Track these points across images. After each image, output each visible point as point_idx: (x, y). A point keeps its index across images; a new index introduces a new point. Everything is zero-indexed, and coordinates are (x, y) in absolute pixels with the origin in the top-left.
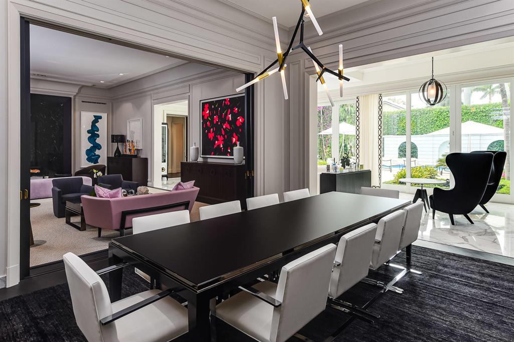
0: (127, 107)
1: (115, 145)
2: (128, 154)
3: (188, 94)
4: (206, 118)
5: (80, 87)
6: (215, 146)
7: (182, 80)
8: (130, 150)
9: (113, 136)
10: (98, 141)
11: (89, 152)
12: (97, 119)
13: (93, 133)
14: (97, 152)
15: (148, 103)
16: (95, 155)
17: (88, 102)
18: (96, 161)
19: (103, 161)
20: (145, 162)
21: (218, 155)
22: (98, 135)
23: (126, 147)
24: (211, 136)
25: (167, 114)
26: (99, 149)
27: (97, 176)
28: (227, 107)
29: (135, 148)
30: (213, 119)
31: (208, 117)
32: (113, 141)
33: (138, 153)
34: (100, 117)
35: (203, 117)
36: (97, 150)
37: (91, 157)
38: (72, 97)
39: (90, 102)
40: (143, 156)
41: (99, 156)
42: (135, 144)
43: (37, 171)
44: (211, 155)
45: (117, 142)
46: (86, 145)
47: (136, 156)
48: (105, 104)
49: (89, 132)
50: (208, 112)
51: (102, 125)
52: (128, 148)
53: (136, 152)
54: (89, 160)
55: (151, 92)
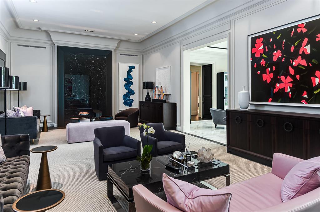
0: (156, 57)
1: (146, 91)
2: (157, 99)
3: (228, 32)
4: (257, 55)
5: (118, 41)
6: (275, 91)
7: (219, 18)
8: (159, 95)
9: (144, 83)
10: (132, 87)
11: (126, 97)
12: (131, 68)
13: (128, 81)
14: (132, 97)
15: (177, 50)
16: (130, 99)
17: (125, 55)
18: (130, 105)
19: (136, 105)
20: (174, 106)
21: (281, 102)
22: (132, 82)
23: (155, 93)
24: (267, 77)
25: (191, 63)
26: (133, 94)
27: (148, 134)
28: (301, 36)
29: (165, 93)
30: (271, 56)
31: (262, 54)
32: (144, 88)
33: (167, 98)
34: (133, 68)
35: (253, 55)
36: (131, 95)
37: (126, 101)
38: (113, 50)
39: (126, 55)
40: (171, 101)
41: (133, 100)
42: (164, 90)
43: (87, 114)
44: (268, 101)
45: (148, 88)
46: (123, 91)
47: (165, 101)
48: (137, 56)
49: (125, 80)
50: (262, 47)
51: (135, 74)
52: (157, 93)
53: (165, 97)
54: (126, 103)
55: (181, 39)
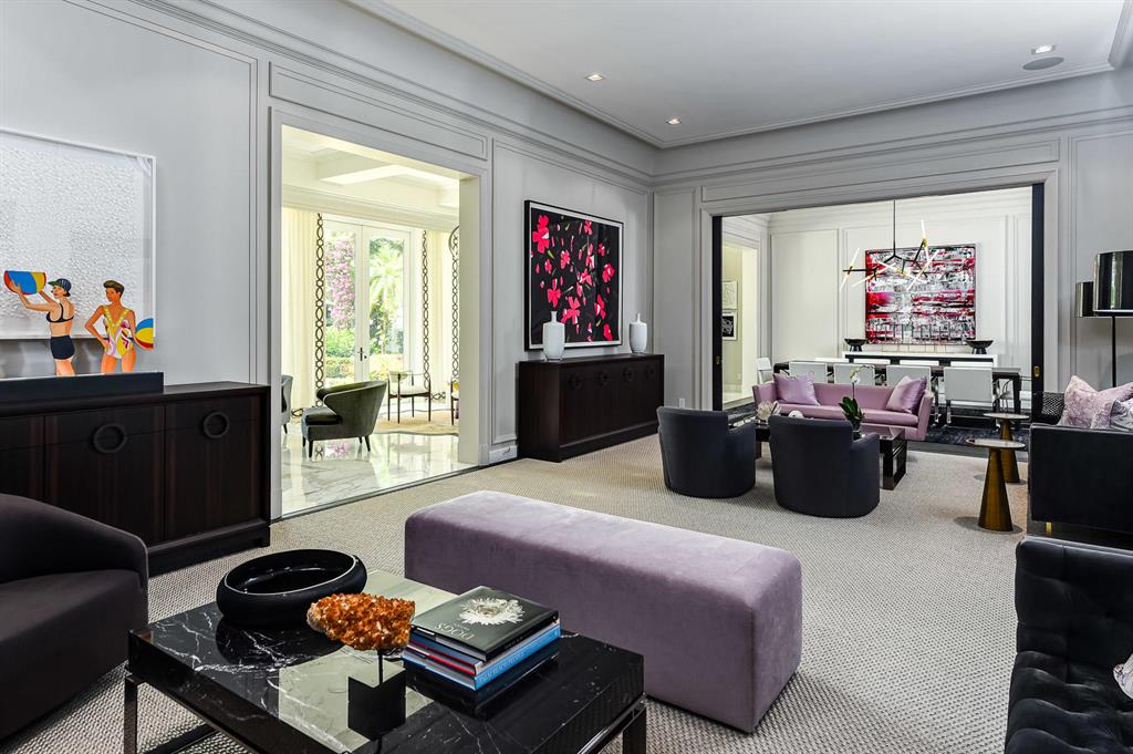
4: (542, 250)
30: (558, 258)
31: (546, 250)
35: (535, 245)
50: (546, 236)
